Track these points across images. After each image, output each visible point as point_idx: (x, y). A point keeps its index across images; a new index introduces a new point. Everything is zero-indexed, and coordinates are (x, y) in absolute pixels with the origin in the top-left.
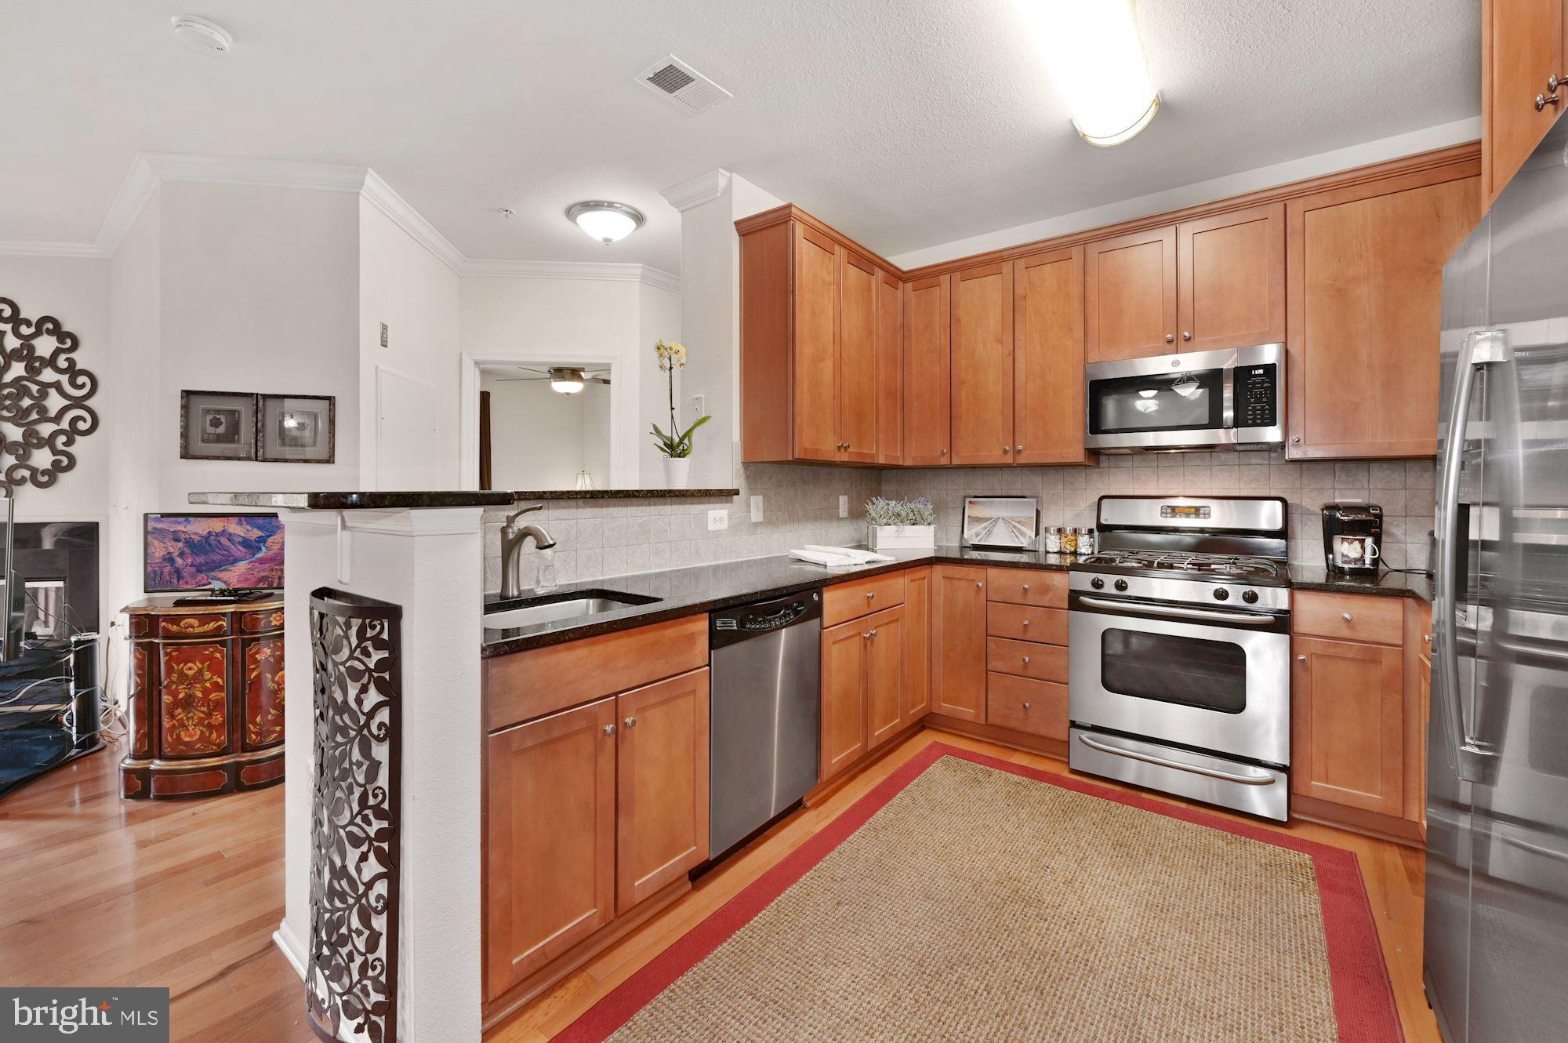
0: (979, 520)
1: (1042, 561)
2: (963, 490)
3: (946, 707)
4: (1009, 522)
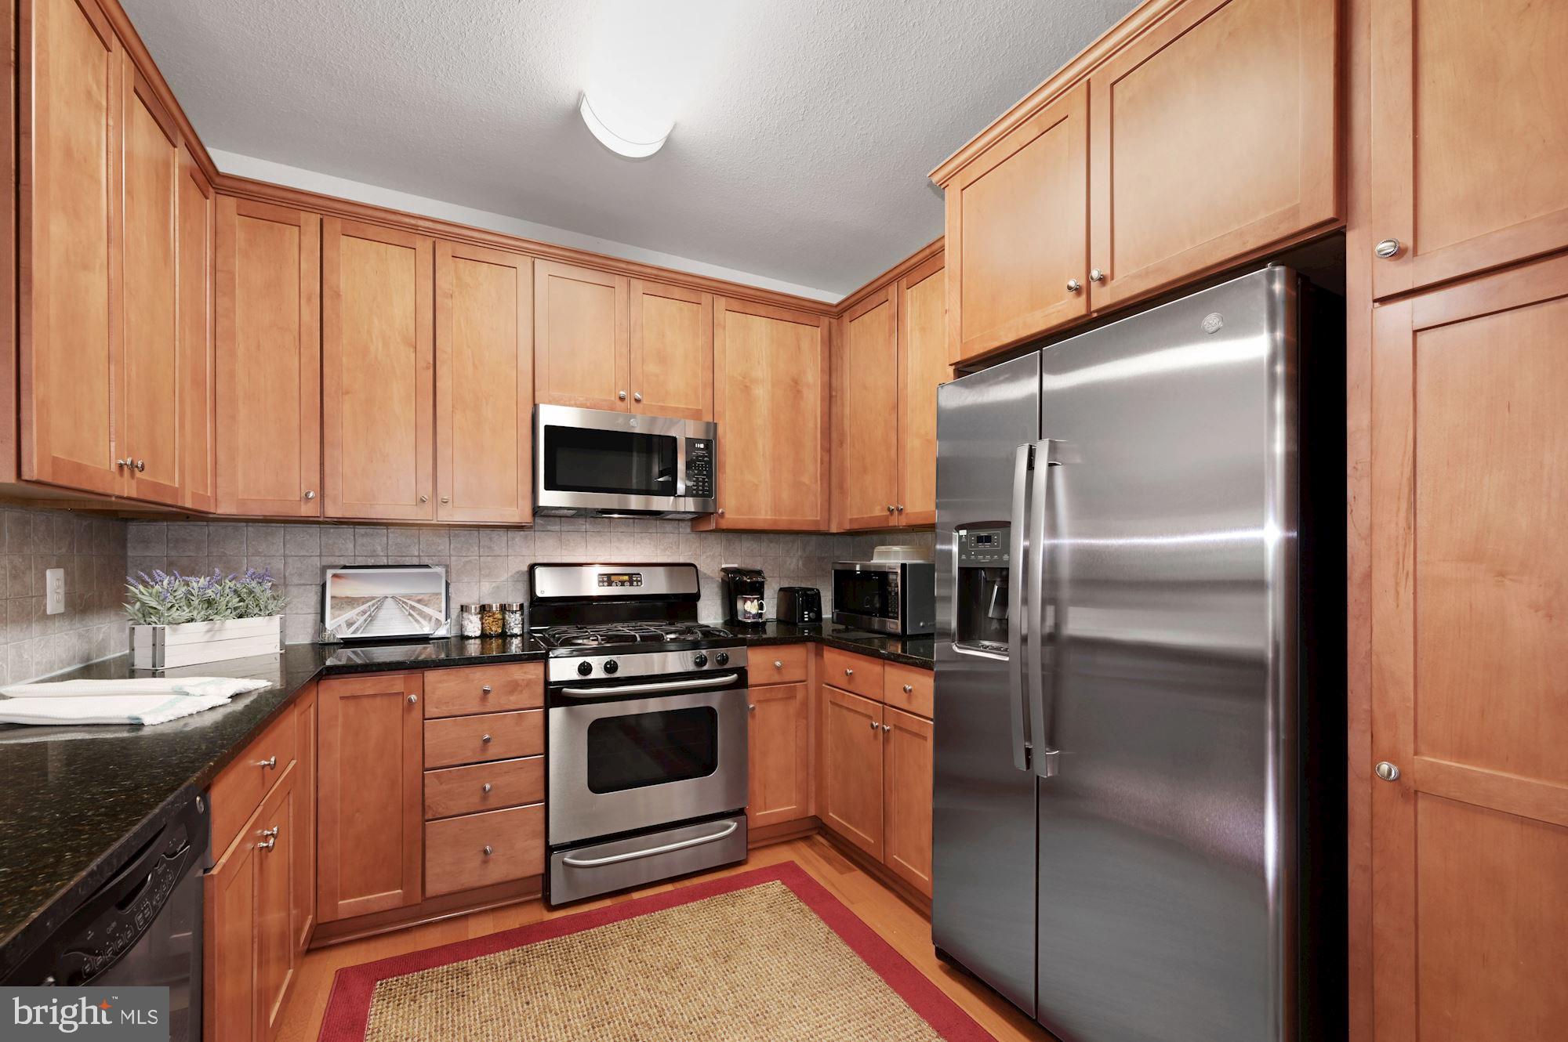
0: (352, 602)
2: (320, 556)
3: (348, 905)
4: (403, 602)
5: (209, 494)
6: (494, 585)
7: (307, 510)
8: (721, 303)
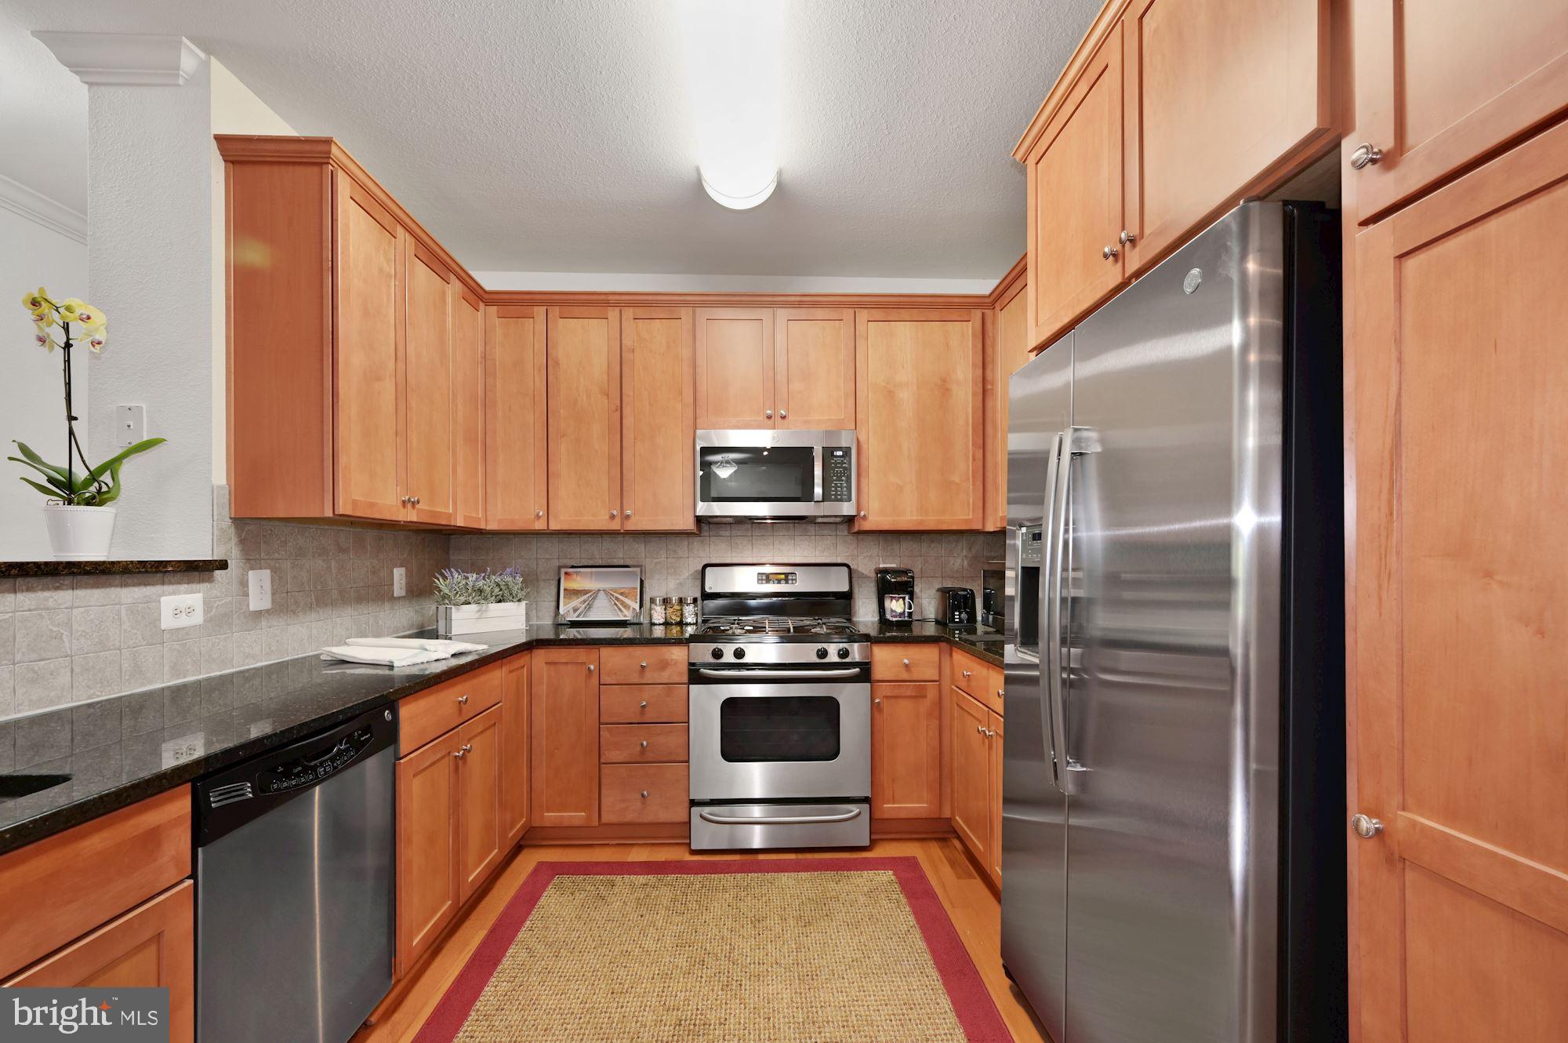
1: (646, 635)
2: (558, 559)
3: (551, 817)
4: (611, 594)
5: (480, 516)
6: (678, 581)
7: (540, 525)
8: (863, 315)
